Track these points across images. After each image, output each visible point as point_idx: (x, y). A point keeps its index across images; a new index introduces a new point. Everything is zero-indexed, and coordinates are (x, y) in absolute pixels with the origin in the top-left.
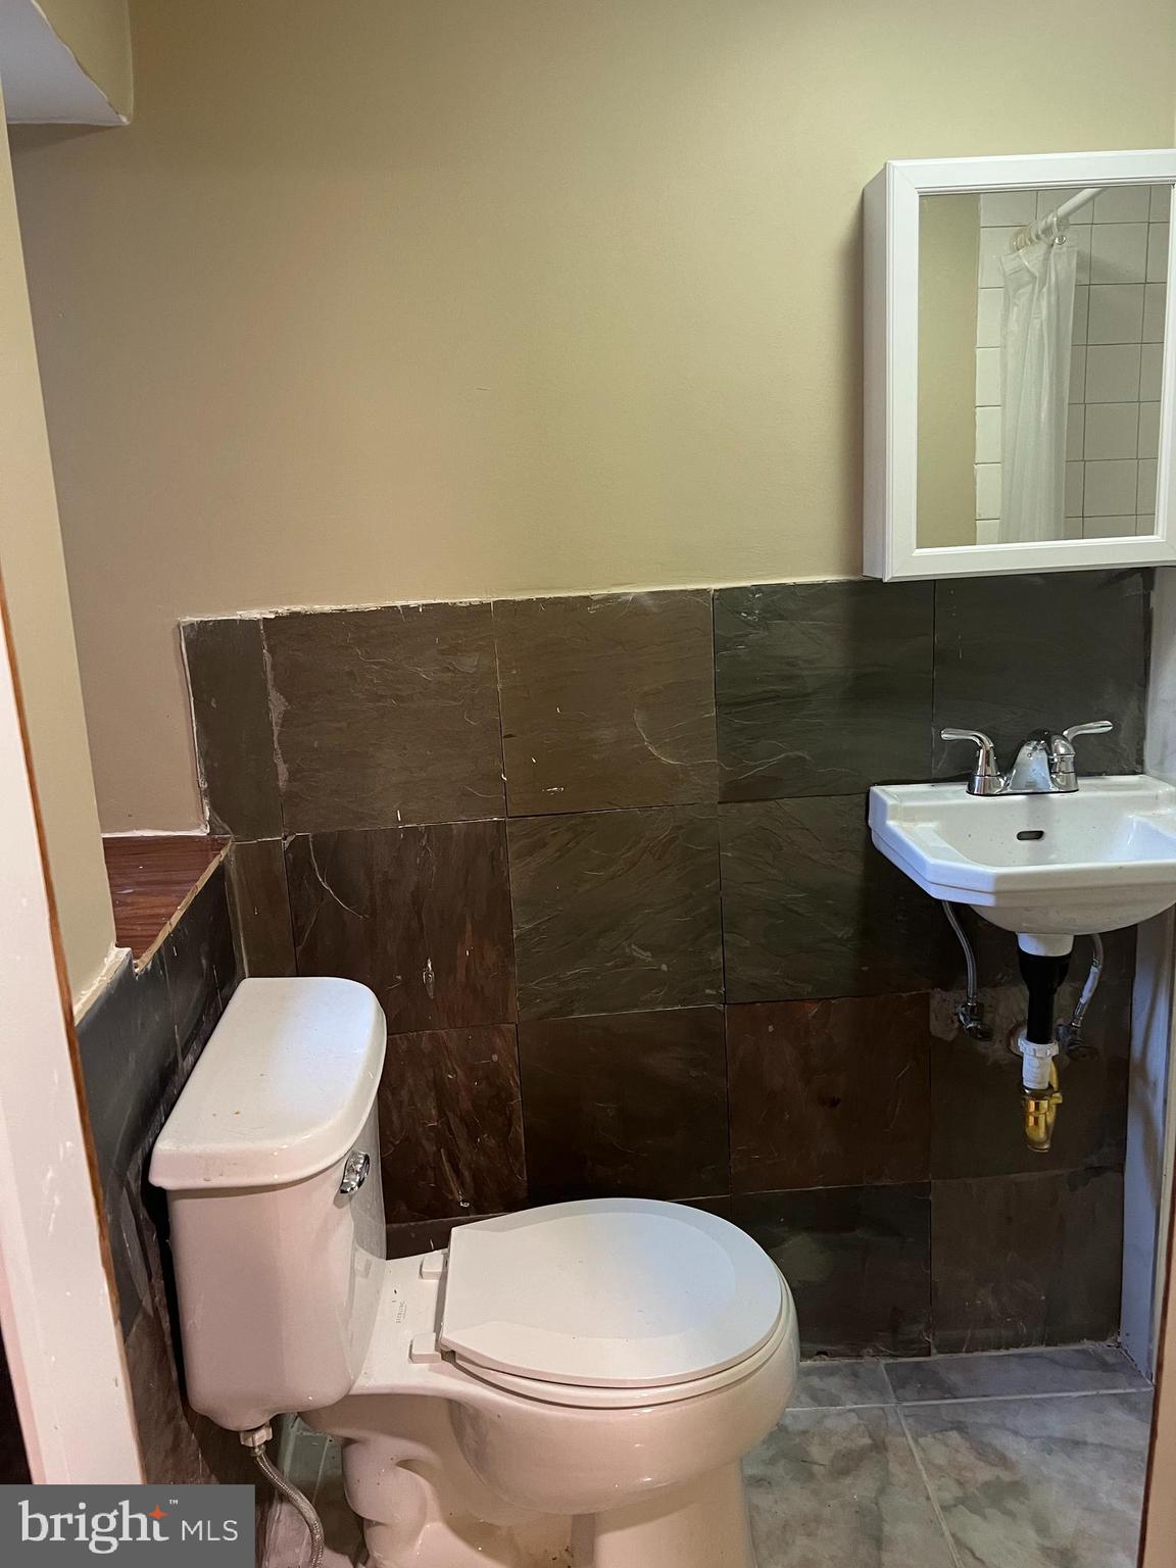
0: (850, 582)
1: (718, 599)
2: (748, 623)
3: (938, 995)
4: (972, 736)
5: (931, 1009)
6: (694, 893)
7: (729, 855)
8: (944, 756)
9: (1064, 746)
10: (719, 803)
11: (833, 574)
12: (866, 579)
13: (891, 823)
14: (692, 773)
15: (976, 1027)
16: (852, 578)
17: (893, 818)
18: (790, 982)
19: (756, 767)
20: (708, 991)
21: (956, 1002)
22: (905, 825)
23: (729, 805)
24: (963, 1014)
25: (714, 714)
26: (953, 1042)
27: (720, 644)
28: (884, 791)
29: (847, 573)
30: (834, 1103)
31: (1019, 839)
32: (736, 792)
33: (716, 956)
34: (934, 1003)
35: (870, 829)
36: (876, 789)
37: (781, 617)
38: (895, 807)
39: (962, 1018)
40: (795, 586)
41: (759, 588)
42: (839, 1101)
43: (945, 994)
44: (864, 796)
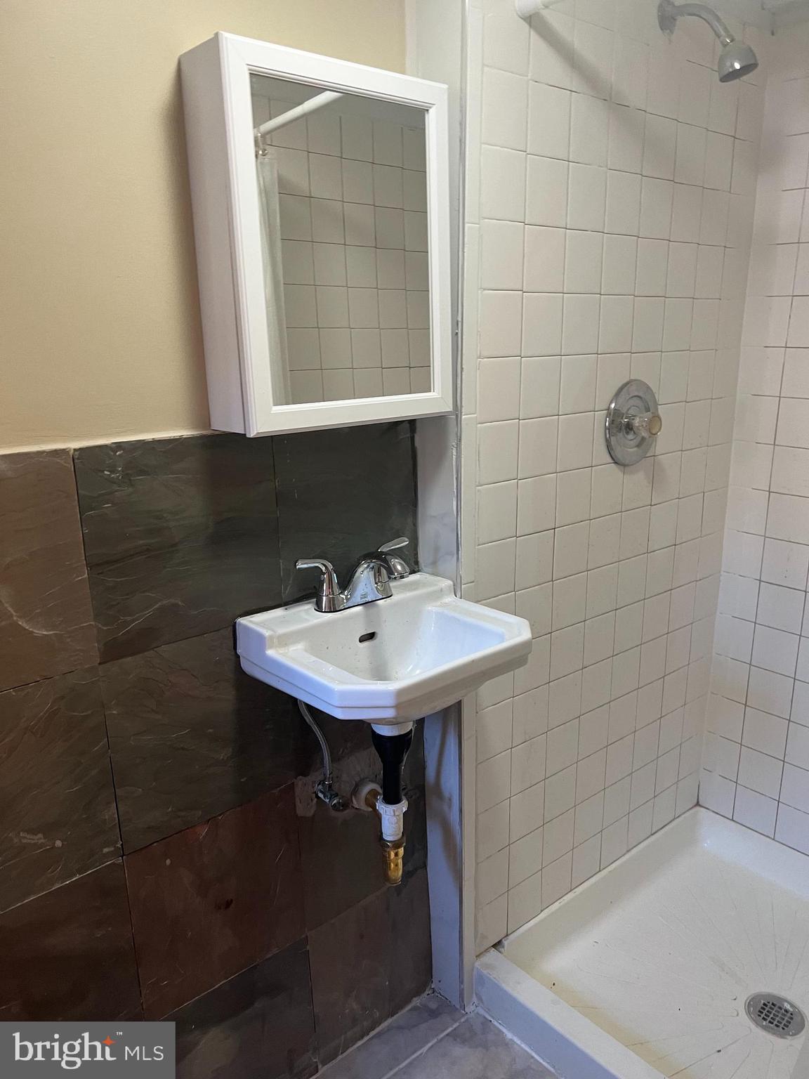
0: (202, 437)
1: (78, 459)
2: (112, 482)
3: (300, 782)
4: (317, 564)
5: (296, 794)
6: (83, 761)
7: (114, 712)
8: (290, 582)
9: (401, 564)
10: (100, 664)
11: (184, 428)
12: (217, 433)
13: (270, 652)
14: (68, 640)
15: (339, 803)
16: (204, 432)
17: (271, 647)
18: (183, 814)
19: (133, 621)
20: (106, 850)
21: (314, 782)
22: (282, 651)
23: (108, 664)
24: (321, 792)
25: (86, 575)
26: (314, 815)
27: (84, 506)
28: (251, 621)
29: (195, 427)
30: (228, 904)
31: (360, 642)
32: (114, 651)
33: (110, 813)
34: (298, 790)
35: (238, 657)
36: (244, 621)
37: (142, 472)
38: (271, 637)
39: (321, 795)
40: (154, 442)
41: (119, 446)
42: (232, 900)
43: (305, 779)
44: (231, 628)
